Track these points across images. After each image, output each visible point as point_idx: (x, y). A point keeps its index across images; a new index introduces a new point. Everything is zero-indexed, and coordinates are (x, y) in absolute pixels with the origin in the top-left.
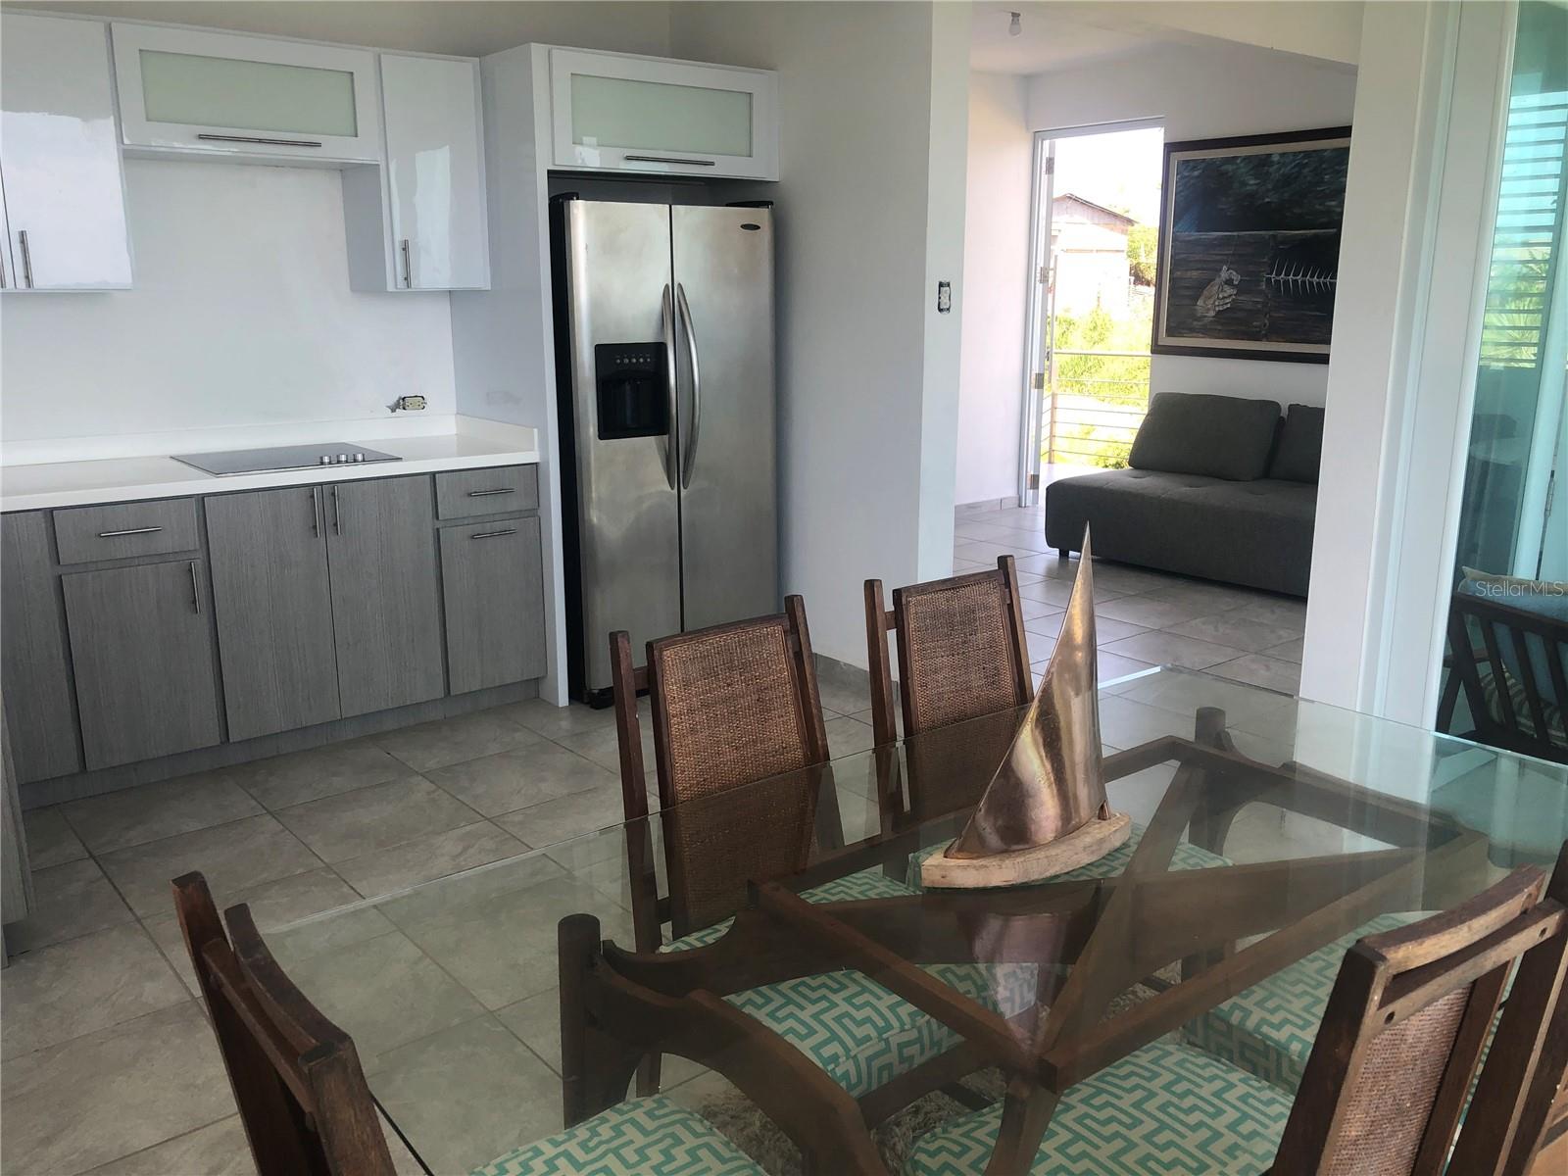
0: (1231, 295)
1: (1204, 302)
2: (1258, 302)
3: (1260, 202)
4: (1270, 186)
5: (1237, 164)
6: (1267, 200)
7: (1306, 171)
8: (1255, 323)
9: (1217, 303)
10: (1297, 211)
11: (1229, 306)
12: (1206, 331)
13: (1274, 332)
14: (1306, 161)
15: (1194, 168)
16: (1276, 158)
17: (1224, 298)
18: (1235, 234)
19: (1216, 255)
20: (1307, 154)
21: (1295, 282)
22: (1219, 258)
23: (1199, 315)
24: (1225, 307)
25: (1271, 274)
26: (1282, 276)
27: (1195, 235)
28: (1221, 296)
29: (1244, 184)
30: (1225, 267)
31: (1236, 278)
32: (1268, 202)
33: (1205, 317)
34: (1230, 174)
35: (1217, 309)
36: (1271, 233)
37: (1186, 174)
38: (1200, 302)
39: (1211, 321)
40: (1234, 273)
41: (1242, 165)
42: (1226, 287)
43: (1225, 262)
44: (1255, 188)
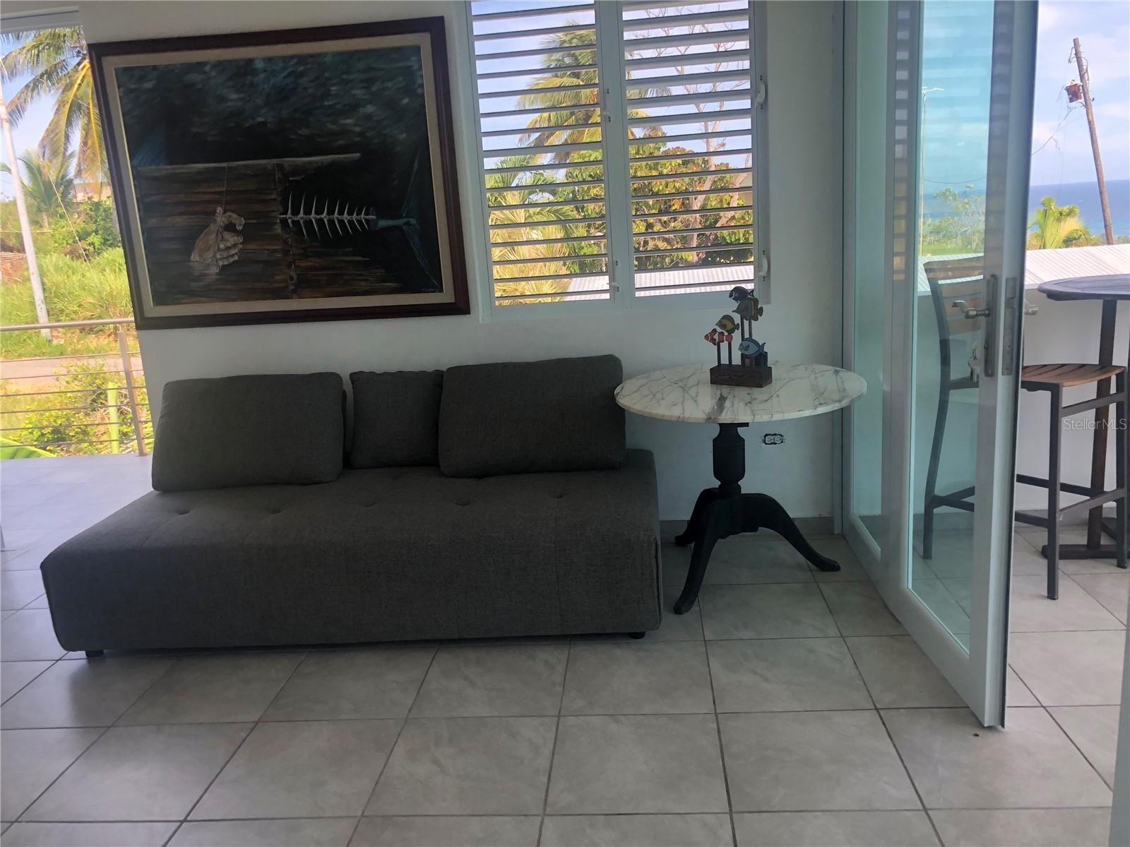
0: (235, 245)
1: (201, 256)
2: (275, 251)
3: (251, 122)
4: (260, 101)
5: (205, 73)
6: (260, 119)
7: (304, 81)
8: (278, 278)
9: (218, 256)
10: (304, 131)
11: (236, 258)
12: (209, 293)
13: (304, 285)
14: (302, 68)
15: (142, 79)
16: (259, 65)
17: (228, 248)
18: (224, 165)
19: (204, 193)
20: (302, 59)
21: (320, 221)
22: (207, 197)
23: (197, 273)
24: (231, 260)
25: (286, 214)
26: (301, 215)
27: (166, 169)
28: (222, 246)
29: (222, 99)
30: (219, 210)
31: (240, 223)
32: (260, 122)
33: (208, 275)
34: (200, 86)
35: (221, 263)
36: (275, 161)
37: (133, 87)
38: (195, 257)
39: (217, 280)
40: (235, 216)
41: (213, 74)
42: (227, 235)
43: (219, 202)
44: (240, 104)
